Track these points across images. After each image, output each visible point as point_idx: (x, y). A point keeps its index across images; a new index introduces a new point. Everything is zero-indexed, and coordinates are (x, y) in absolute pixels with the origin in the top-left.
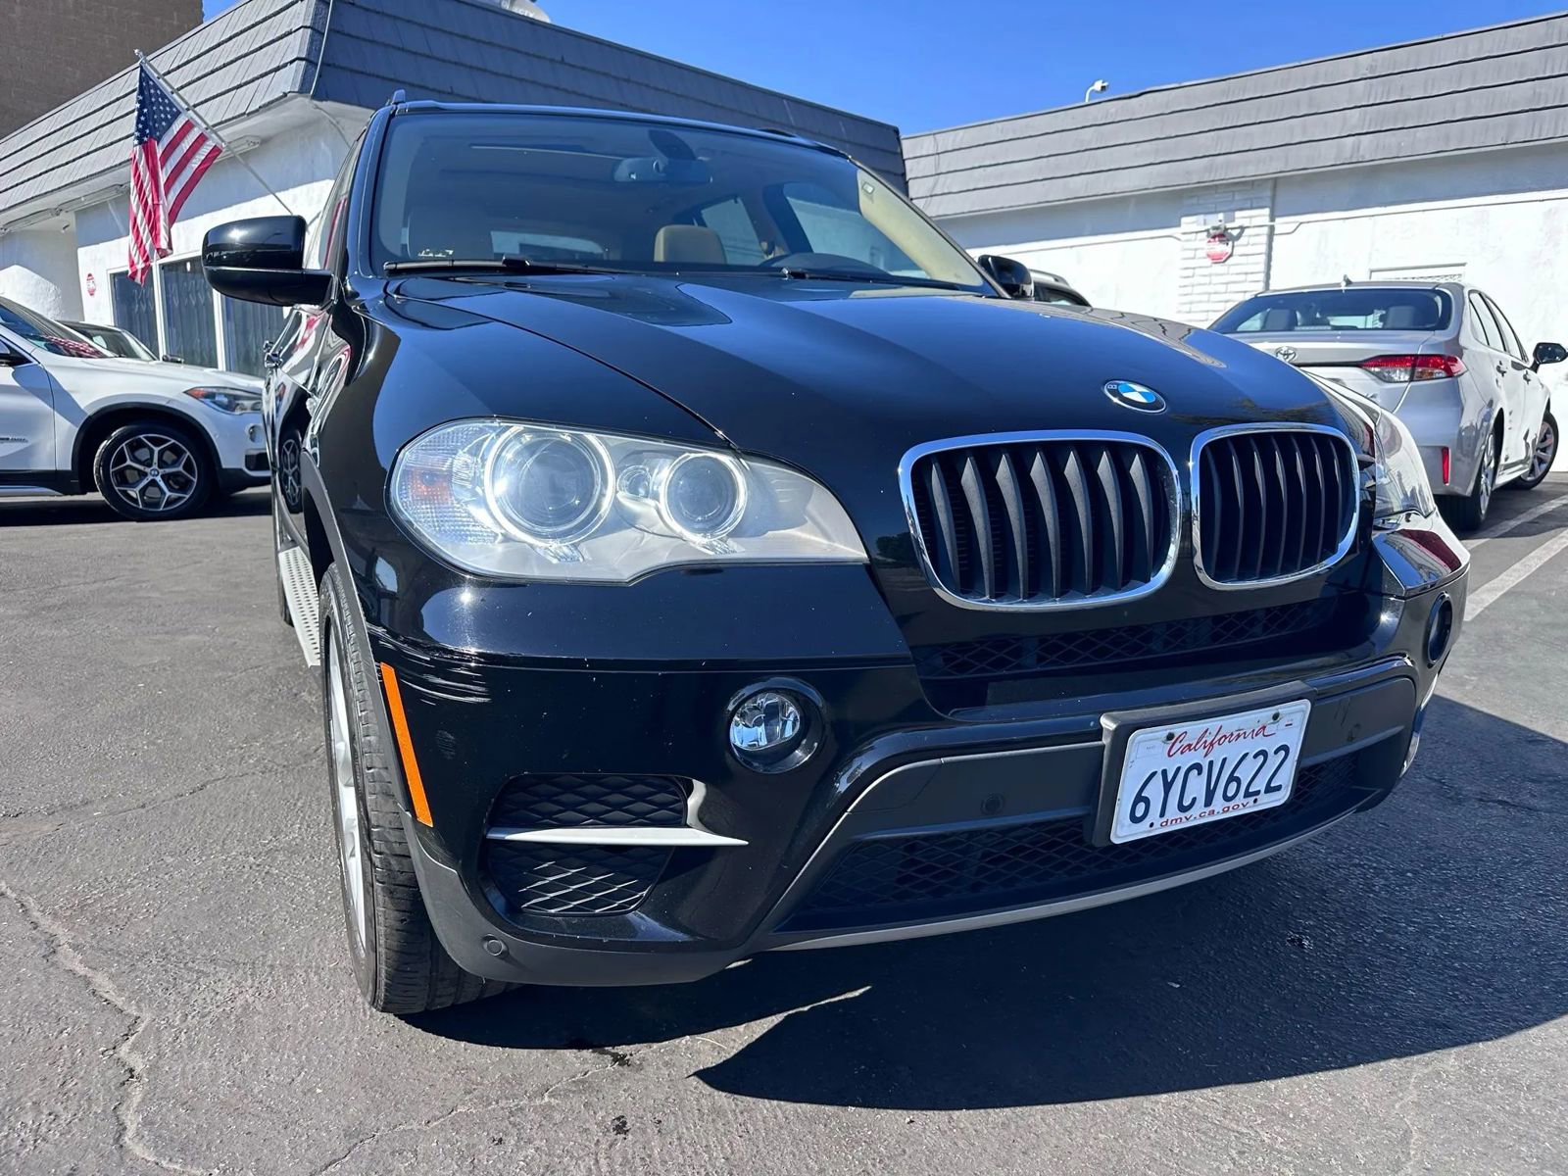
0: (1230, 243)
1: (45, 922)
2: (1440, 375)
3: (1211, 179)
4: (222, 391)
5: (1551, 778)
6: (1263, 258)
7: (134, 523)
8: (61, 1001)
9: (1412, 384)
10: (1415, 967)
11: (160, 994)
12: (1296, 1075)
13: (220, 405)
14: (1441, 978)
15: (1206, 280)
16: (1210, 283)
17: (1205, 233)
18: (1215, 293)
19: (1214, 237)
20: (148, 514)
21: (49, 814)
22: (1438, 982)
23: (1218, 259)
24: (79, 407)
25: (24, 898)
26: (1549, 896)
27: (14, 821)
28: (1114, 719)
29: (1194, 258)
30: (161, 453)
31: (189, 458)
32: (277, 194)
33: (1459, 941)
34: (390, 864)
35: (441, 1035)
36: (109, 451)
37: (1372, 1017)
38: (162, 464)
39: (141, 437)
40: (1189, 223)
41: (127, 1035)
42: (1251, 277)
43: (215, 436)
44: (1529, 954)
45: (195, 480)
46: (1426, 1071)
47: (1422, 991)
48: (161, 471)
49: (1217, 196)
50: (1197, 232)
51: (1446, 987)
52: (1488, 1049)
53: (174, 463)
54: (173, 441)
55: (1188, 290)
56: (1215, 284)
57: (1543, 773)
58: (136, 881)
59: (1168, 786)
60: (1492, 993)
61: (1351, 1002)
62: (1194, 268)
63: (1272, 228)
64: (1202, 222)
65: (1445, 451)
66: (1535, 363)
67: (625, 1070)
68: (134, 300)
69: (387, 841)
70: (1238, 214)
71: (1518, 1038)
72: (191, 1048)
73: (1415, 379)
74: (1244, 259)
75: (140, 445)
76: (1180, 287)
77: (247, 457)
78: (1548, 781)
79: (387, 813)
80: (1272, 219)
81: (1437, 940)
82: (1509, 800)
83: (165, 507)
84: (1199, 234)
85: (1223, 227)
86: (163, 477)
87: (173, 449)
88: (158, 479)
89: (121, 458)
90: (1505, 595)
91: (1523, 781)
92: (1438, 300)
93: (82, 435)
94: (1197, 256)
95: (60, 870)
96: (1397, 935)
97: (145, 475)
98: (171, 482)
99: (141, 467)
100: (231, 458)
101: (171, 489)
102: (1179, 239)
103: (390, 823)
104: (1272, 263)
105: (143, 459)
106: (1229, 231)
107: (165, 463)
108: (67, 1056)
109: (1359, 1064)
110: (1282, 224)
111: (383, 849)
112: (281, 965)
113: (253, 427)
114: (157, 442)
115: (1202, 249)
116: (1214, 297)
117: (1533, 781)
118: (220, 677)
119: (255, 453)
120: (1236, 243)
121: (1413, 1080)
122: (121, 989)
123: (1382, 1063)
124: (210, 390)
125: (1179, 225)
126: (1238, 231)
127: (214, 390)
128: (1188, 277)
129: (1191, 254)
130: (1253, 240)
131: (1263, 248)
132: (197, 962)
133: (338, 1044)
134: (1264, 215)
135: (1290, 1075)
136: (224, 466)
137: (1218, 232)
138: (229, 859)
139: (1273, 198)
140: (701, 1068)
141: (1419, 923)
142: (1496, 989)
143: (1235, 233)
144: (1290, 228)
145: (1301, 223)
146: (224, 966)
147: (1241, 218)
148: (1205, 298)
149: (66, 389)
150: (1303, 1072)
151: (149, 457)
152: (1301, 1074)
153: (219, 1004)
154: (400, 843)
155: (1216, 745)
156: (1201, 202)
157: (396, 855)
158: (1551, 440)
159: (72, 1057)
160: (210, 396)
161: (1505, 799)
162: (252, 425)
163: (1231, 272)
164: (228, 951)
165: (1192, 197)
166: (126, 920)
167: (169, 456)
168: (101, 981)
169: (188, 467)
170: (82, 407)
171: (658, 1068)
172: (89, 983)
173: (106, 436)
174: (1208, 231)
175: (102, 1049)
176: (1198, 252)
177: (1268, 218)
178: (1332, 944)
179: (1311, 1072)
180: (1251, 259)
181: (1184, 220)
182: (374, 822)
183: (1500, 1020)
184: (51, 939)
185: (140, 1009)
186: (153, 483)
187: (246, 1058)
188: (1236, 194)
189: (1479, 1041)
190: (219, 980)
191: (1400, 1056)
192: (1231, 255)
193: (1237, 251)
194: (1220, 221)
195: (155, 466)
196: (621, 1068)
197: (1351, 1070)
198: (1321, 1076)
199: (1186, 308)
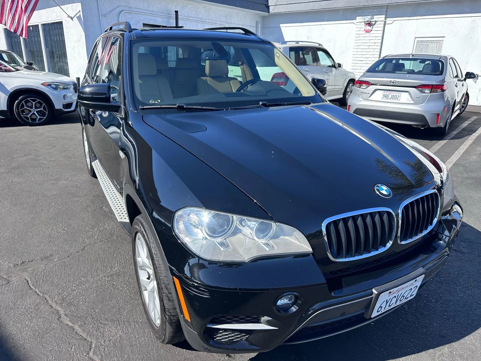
0: (372, 26)
1: (54, 305)
2: (440, 91)
3: (367, 5)
4: (53, 83)
5: (468, 241)
6: (382, 32)
7: (28, 127)
8: (68, 336)
9: (431, 94)
10: (435, 315)
11: (95, 333)
12: (407, 356)
13: (53, 88)
14: (442, 319)
15: (363, 38)
16: (364, 40)
17: (364, 23)
18: (366, 43)
19: (367, 24)
20: (33, 123)
21: (41, 260)
22: (441, 320)
23: (367, 31)
24: (8, 90)
25: (45, 296)
26: (469, 287)
27: (31, 263)
28: (376, 290)
29: (360, 31)
30: (35, 104)
31: (44, 106)
32: (61, 6)
33: (446, 305)
34: (171, 318)
35: (178, 347)
36: (18, 104)
37: (425, 334)
38: (36, 108)
39: (29, 99)
40: (359, 19)
41: (90, 349)
42: (377, 38)
43: (52, 98)
44: (465, 309)
45: (47, 113)
46: (440, 353)
47: (437, 324)
48: (36, 110)
49: (368, 10)
50: (361, 22)
51: (443, 322)
52: (455, 344)
53: (40, 107)
54: (39, 100)
55: (357, 41)
56: (366, 40)
57: (466, 238)
58: (76, 288)
59: (387, 302)
60: (455, 324)
61: (419, 328)
62: (360, 34)
63: (385, 22)
64: (363, 19)
65: (438, 115)
66: (465, 78)
67: (230, 358)
68: (13, 38)
69: (170, 313)
70: (375, 17)
71: (462, 341)
72: (109, 353)
73: (432, 92)
74: (375, 32)
75: (28, 101)
76: (355, 40)
77: (63, 105)
78: (468, 242)
79: (170, 305)
80: (386, 19)
81: (440, 305)
82: (457, 249)
83: (38, 121)
84: (362, 23)
85: (370, 21)
86: (36, 112)
87: (39, 102)
88: (35, 112)
89: (23, 106)
90: (453, 165)
91: (460, 242)
92: (440, 64)
93: (9, 99)
94: (361, 30)
95: (52, 284)
96: (429, 303)
97: (31, 111)
98: (39, 113)
99: (29, 109)
100: (58, 106)
101: (39, 115)
102: (355, 24)
103: (171, 308)
104: (384, 34)
105: (30, 106)
106: (372, 22)
107: (37, 107)
108: (76, 357)
109: (423, 351)
110: (389, 20)
111: (169, 314)
112: (126, 321)
113: (64, 95)
114: (34, 101)
115: (363, 28)
116: (365, 44)
117: (464, 242)
118: (76, 200)
119: (65, 103)
120: (373, 26)
121: (437, 357)
122: (84, 331)
123: (429, 351)
124: (50, 83)
125: (356, 19)
126: (374, 22)
127: (51, 83)
128: (357, 37)
129: (359, 29)
130: (379, 26)
131: (382, 29)
132: (102, 320)
133: (150, 351)
134: (383, 17)
135: (405, 356)
136: (56, 108)
137: (368, 23)
138: (100, 279)
139: (386, 12)
140: (251, 357)
141: (435, 298)
142: (456, 323)
143: (373, 23)
144: (391, 22)
145: (395, 21)
146: (111, 322)
147: (376, 18)
148: (362, 44)
149: (2, 83)
150: (409, 355)
151: (31, 105)
152: (408, 355)
153: (113, 336)
154: (173, 313)
155: (400, 291)
156: (363, 12)
157: (172, 316)
158: (467, 100)
159: (77, 357)
160: (50, 85)
161: (456, 249)
162: (64, 94)
163: (371, 36)
164: (110, 316)
165: (361, 10)
166: (77, 304)
167: (38, 105)
168: (76, 327)
169: (44, 108)
170: (9, 90)
171: (239, 358)
172: (74, 329)
173: (17, 99)
174: (365, 22)
175: (85, 354)
176: (361, 29)
177: (384, 19)
178: (413, 307)
179: (411, 354)
180: (378, 32)
181: (357, 18)
182: (166, 307)
183: (458, 334)
184: (58, 312)
185: (91, 339)
186: (34, 114)
187: (126, 356)
188: (375, 10)
189: (453, 342)
190: (110, 327)
191: (433, 348)
192: (372, 30)
193: (374, 29)
194: (369, 19)
195: (34, 109)
196: (229, 358)
197: (421, 353)
198: (413, 356)
199: (356, 47)
